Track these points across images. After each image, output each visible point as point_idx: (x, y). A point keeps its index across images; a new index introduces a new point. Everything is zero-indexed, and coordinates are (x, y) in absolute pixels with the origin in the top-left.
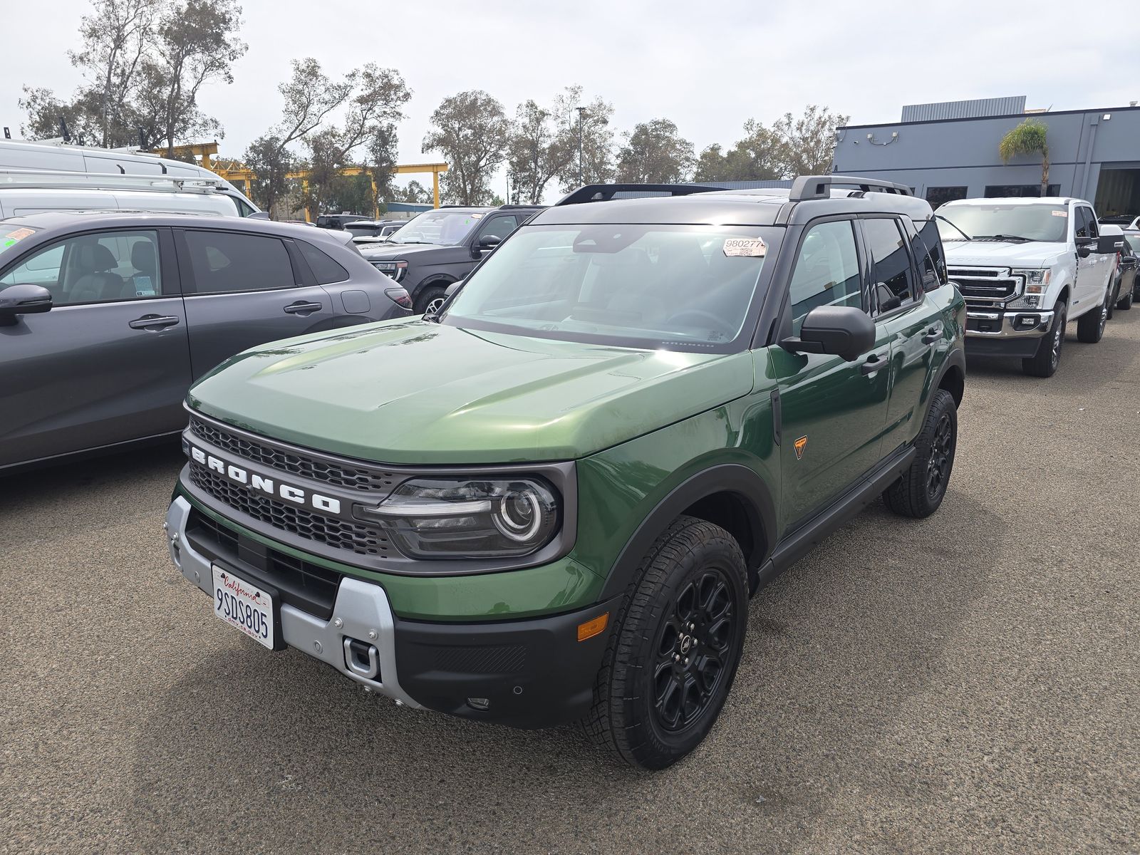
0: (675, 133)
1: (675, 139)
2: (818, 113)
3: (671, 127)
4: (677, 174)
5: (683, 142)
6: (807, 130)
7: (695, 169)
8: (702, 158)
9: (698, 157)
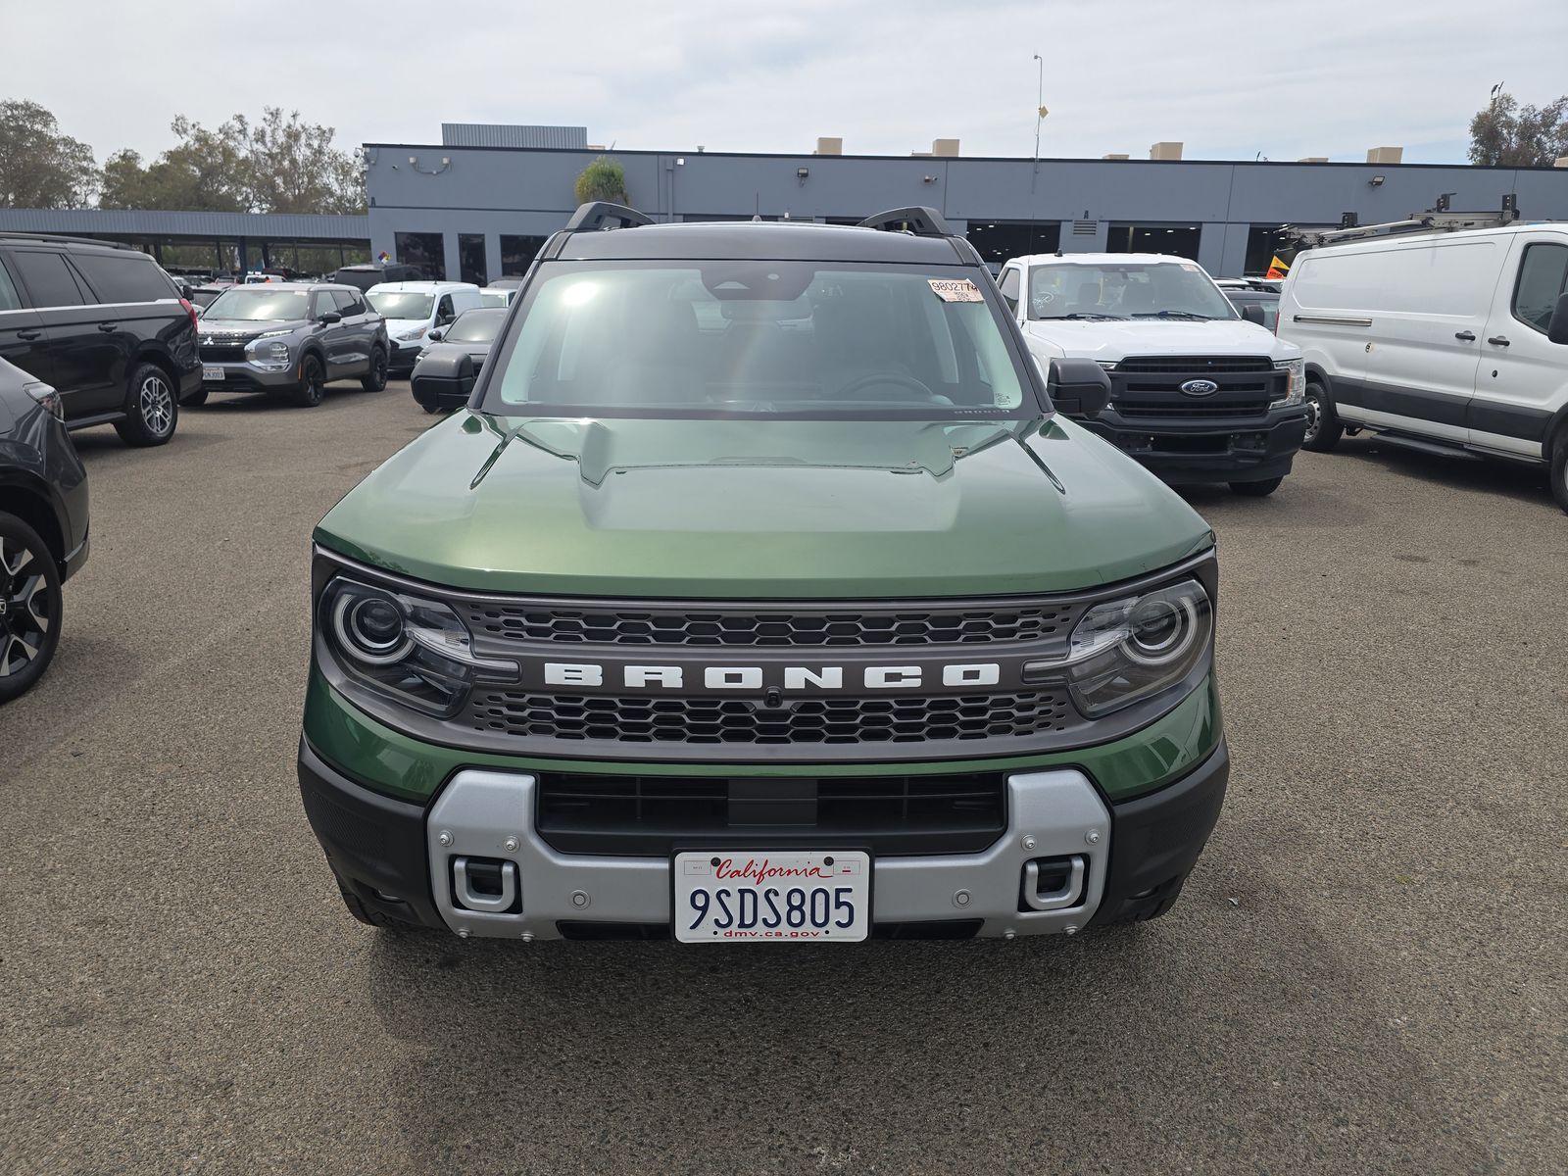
0: (52, 125)
1: (55, 136)
2: (285, 120)
3: (45, 117)
4: (68, 193)
5: (68, 142)
6: (274, 142)
7: (100, 188)
8: (107, 169)
9: (102, 168)
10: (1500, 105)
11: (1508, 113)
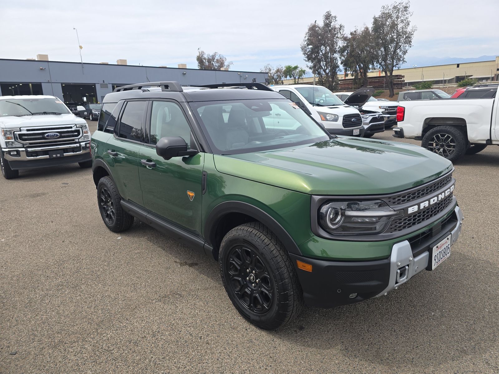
10: (202, 53)
11: (204, 56)
